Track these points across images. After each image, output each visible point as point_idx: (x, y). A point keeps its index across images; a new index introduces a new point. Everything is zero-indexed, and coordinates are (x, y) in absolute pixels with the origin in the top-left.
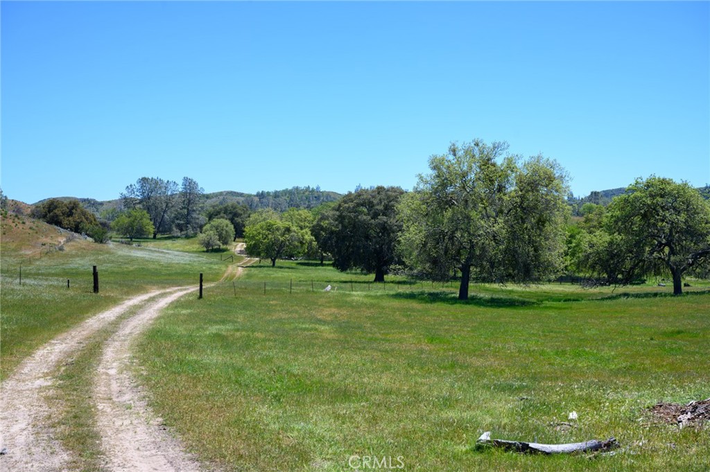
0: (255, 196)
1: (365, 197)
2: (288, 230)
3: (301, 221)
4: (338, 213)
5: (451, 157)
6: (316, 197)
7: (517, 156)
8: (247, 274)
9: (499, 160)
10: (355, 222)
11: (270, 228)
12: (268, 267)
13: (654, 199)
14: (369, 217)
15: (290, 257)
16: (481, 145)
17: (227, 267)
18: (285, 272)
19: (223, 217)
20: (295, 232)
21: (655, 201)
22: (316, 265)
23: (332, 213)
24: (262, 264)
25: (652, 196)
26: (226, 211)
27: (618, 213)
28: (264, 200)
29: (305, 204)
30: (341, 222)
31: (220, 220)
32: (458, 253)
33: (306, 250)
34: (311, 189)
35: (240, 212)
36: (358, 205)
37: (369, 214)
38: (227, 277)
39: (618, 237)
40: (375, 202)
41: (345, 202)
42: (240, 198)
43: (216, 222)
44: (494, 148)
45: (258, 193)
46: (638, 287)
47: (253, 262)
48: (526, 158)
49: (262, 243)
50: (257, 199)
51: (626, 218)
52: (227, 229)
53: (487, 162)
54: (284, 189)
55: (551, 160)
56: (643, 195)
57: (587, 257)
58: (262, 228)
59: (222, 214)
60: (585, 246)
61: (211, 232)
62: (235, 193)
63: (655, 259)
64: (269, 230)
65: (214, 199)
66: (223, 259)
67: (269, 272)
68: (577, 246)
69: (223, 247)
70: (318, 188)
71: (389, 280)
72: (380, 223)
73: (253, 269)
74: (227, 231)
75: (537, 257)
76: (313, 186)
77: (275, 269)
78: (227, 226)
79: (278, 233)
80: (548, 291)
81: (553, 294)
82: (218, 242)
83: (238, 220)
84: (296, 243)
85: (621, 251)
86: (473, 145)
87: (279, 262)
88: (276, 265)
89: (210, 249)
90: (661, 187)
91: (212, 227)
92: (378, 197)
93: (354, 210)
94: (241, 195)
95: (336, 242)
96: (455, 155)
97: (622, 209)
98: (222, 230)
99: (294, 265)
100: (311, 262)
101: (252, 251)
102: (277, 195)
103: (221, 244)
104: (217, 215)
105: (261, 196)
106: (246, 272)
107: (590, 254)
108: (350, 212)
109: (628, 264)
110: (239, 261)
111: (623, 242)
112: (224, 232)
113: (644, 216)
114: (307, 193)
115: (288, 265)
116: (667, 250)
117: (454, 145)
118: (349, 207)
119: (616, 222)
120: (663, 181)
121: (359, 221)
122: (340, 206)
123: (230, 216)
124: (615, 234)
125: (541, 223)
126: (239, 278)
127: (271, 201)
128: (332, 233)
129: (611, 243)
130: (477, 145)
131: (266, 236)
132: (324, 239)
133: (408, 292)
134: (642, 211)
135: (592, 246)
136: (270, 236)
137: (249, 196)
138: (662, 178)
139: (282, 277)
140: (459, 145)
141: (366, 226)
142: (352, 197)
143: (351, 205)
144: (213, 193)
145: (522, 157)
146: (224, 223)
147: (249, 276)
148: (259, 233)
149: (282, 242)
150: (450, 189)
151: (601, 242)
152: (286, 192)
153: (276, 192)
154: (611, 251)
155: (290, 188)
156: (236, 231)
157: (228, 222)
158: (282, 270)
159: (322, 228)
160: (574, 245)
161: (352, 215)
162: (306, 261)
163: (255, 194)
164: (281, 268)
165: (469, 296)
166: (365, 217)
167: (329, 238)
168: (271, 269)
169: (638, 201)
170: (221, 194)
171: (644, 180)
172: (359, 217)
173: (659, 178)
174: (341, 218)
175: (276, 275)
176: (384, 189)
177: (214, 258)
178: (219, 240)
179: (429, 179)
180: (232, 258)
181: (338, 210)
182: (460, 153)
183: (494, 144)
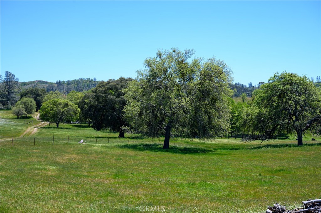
0: (55, 84)
1: (112, 84)
2: (67, 105)
3: (78, 99)
4: (95, 94)
5: (158, 59)
6: (93, 85)
7: (201, 58)
8: (39, 133)
9: (189, 61)
10: (106, 100)
11: (55, 103)
12: (54, 128)
13: (285, 86)
14: (115, 97)
15: (69, 122)
16: (177, 51)
17: (27, 128)
18: (63, 131)
19: (29, 97)
20: (71, 106)
21: (285, 88)
22: (86, 127)
23: (91, 94)
24: (51, 126)
25: (285, 85)
26: (31, 92)
27: (264, 95)
28: (61, 86)
29: (86, 89)
30: (97, 100)
31: (26, 99)
32: (163, 120)
33: (78, 118)
34: (90, 80)
35: (40, 93)
36: (108, 89)
37: (114, 95)
38: (25, 135)
39: (264, 110)
40: (119, 87)
41: (100, 87)
42: (46, 85)
43: (25, 99)
44: (186, 53)
45: (57, 82)
46: (283, 140)
47: (45, 125)
48: (206, 60)
49: (50, 113)
50: (56, 86)
51: (269, 98)
52: (31, 104)
53: (181, 62)
54: (74, 79)
55: (221, 61)
56: (278, 83)
57: (245, 122)
58: (50, 103)
59: (29, 95)
60: (243, 115)
61: (20, 106)
62: (43, 81)
63: (285, 123)
64: (54, 105)
65: (29, 86)
66: (26, 122)
67: (53, 131)
68: (239, 115)
69: (28, 115)
70: (95, 79)
71: (127, 136)
72: (121, 101)
73: (43, 129)
74: (31, 106)
75: (210, 122)
76: (92, 78)
77: (57, 129)
78: (31, 102)
79: (60, 107)
80: (226, 143)
81: (229, 145)
82: (25, 112)
83: (39, 98)
84: (72, 113)
85: (265, 118)
86: (171, 51)
87: (61, 125)
88: (59, 126)
89: (19, 116)
90: (289, 78)
91: (21, 103)
92: (121, 84)
93: (106, 92)
94: (47, 83)
95: (94, 112)
96: (160, 57)
97: (266, 92)
98: (28, 104)
99: (71, 127)
100: (82, 125)
101: (44, 118)
102: (69, 83)
103: (27, 114)
104: (25, 96)
105: (59, 83)
106: (38, 131)
107: (247, 120)
108: (103, 94)
109: (271, 126)
110: (37, 124)
111: (267, 113)
112: (29, 106)
113: (280, 97)
114: (88, 82)
115: (67, 127)
116: (294, 118)
117: (159, 51)
118: (102, 90)
119: (263, 100)
120: (291, 75)
121: (109, 99)
122: (96, 89)
123: (35, 96)
124: (263, 108)
125: (214, 100)
126: (33, 135)
127: (65, 87)
128: (91, 106)
129: (260, 114)
130: (174, 51)
131: (53, 108)
132: (86, 111)
133: (134, 144)
134: (278, 94)
135: (248, 115)
136: (55, 109)
137: (52, 83)
138: (290, 73)
139: (61, 135)
140: (162, 52)
141: (112, 102)
142: (104, 84)
143: (103, 89)
144: (29, 82)
145: (204, 59)
146: (30, 100)
147: (39, 134)
148: (48, 107)
149: (63, 112)
150: (158, 80)
151: (254, 112)
152: (75, 81)
153: (69, 81)
154: (260, 119)
155: (77, 79)
156: (37, 105)
157: (32, 100)
158: (63, 130)
159: (85, 103)
160: (237, 114)
161: (104, 95)
162: (80, 125)
163: (55, 82)
164: (62, 128)
165: (170, 146)
166: (112, 97)
167: (90, 110)
168: (55, 129)
169: (275, 87)
170: (34, 82)
171: (280, 74)
172: (108, 97)
173: (289, 73)
174: (97, 97)
175: (58, 133)
176: (125, 79)
177: (21, 122)
178: (26, 111)
179: (144, 73)
180: (33, 123)
181: (95, 92)
182: (164, 56)
183: (186, 51)
